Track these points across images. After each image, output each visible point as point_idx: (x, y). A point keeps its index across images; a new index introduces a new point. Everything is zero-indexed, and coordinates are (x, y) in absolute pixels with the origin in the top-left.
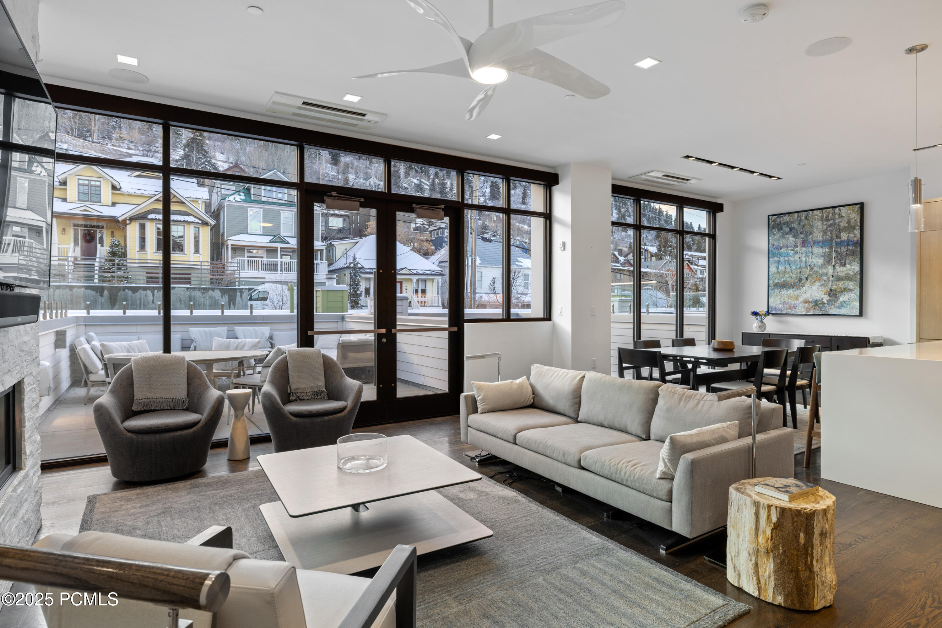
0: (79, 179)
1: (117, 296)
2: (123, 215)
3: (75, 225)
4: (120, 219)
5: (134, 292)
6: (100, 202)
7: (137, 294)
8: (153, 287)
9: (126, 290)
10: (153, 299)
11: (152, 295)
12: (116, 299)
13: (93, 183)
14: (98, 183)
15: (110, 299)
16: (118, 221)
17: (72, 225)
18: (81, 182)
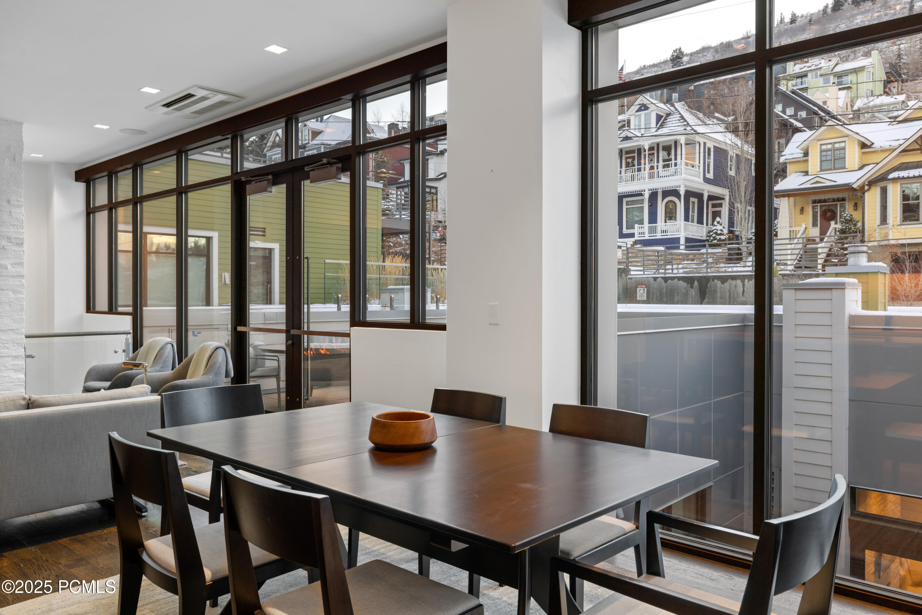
0: (821, 145)
1: (707, 287)
2: (858, 180)
3: (814, 202)
4: (855, 186)
5: (723, 283)
6: (844, 168)
7: (727, 284)
8: (744, 276)
9: (716, 280)
10: (744, 291)
11: (742, 286)
12: (706, 291)
13: (837, 146)
14: (842, 145)
15: (700, 291)
16: (855, 190)
17: (811, 202)
18: (824, 147)
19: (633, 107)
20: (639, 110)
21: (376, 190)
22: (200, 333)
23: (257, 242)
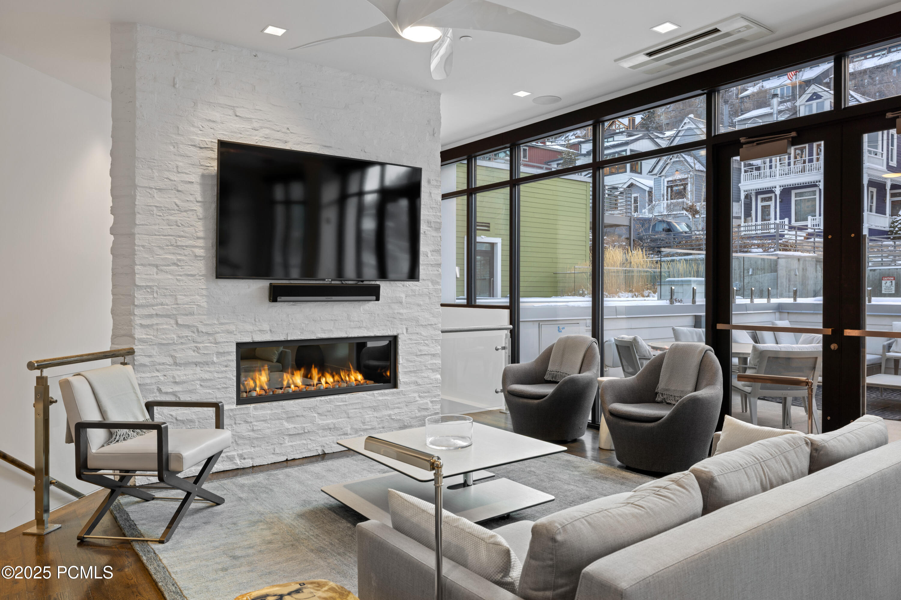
19: (804, 96)
20: (810, 99)
21: (585, 184)
22: (563, 328)
23: (483, 237)
